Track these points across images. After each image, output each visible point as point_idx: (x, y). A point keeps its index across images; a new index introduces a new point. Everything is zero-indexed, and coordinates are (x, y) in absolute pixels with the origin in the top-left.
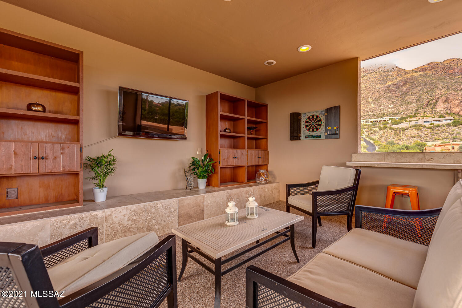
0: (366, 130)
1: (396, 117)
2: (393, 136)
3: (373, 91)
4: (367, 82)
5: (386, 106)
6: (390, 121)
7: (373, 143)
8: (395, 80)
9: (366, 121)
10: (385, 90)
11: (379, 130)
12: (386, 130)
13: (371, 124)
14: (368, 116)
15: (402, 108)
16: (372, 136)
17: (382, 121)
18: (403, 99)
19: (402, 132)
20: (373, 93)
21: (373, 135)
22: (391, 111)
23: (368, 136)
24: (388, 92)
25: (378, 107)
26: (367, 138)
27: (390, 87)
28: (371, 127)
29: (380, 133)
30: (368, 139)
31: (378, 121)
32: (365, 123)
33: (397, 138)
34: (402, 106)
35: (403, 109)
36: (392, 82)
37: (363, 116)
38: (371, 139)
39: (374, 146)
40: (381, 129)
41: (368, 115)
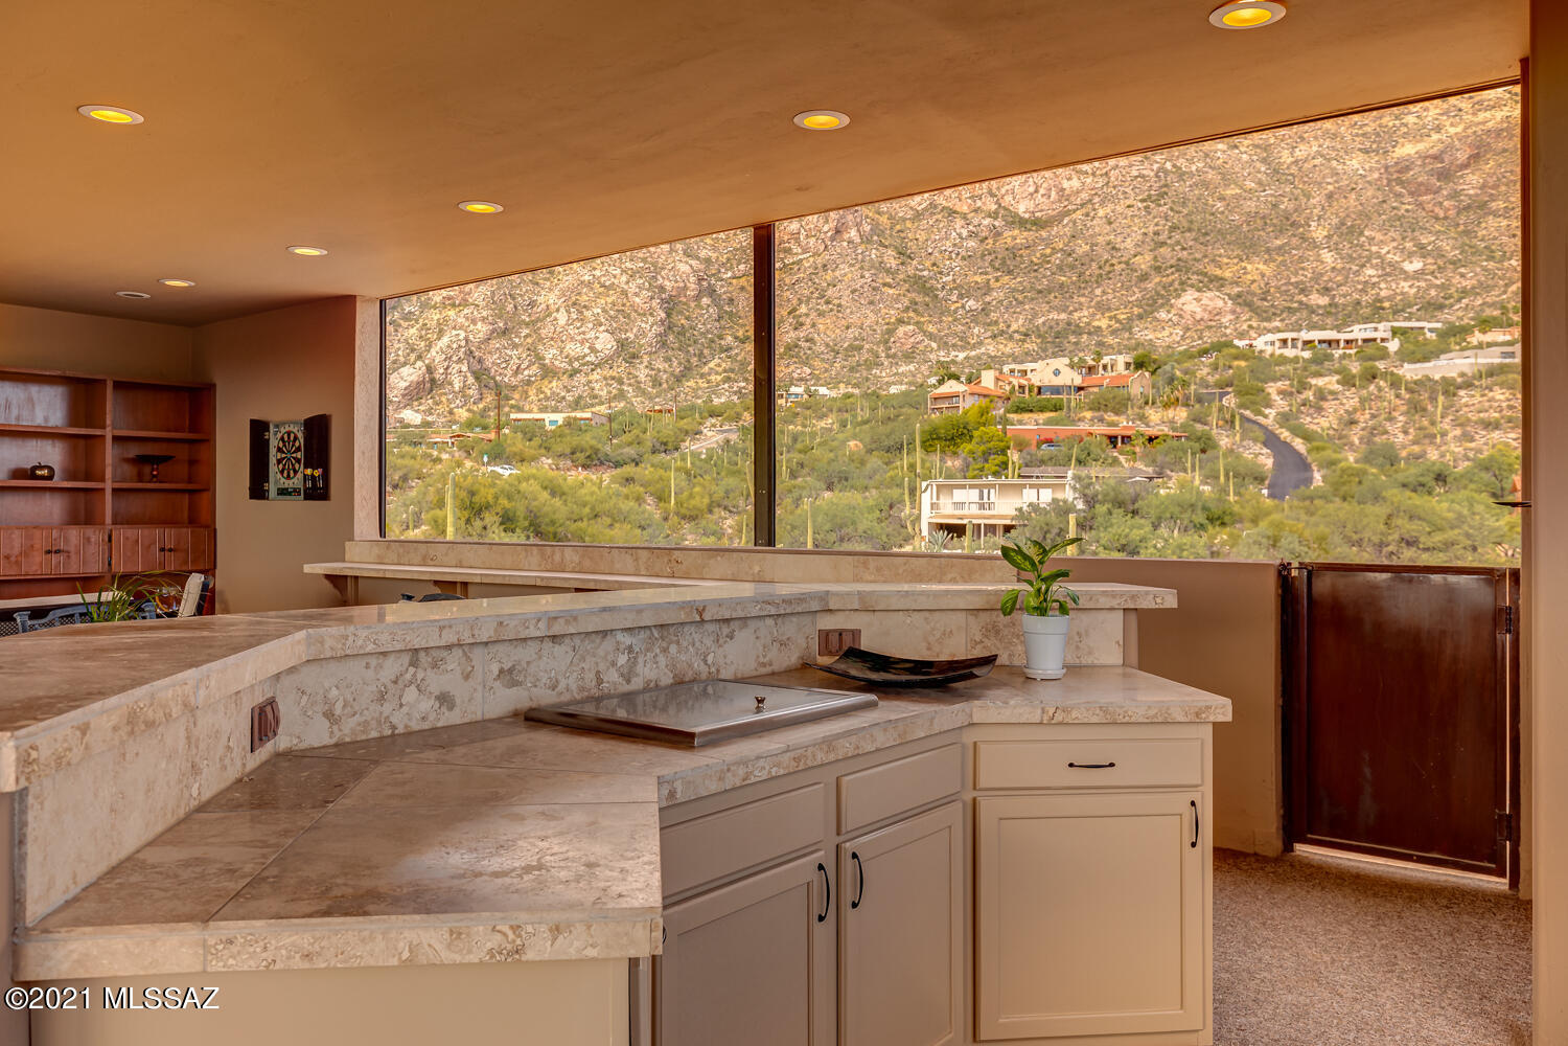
0: (1279, 384)
1: (1428, 325)
2: (1401, 418)
3: (1330, 187)
4: (1302, 139)
5: (1390, 264)
6: (1393, 346)
7: (1305, 453)
8: (1435, 137)
9: (1284, 342)
10: (1385, 182)
11: (1340, 388)
12: (1372, 387)
13: (1307, 354)
14: (1305, 314)
15: (1463, 276)
16: (1309, 419)
17: (1360, 343)
18: (1466, 233)
19: (1441, 398)
20: (1330, 196)
21: (1312, 411)
22: (1414, 290)
23: (1288, 420)
24: (1400, 195)
25: (1355, 268)
26: (1281, 427)
27: (1408, 169)
28: (1305, 369)
29: (1345, 401)
30: (1285, 434)
31: (1339, 342)
32: (1278, 352)
33: (1420, 429)
34: (1462, 270)
35: (1468, 284)
36: (1421, 146)
37: (1282, 312)
38: (1299, 431)
39: (1307, 467)
40: (1348, 381)
41: (1307, 306)
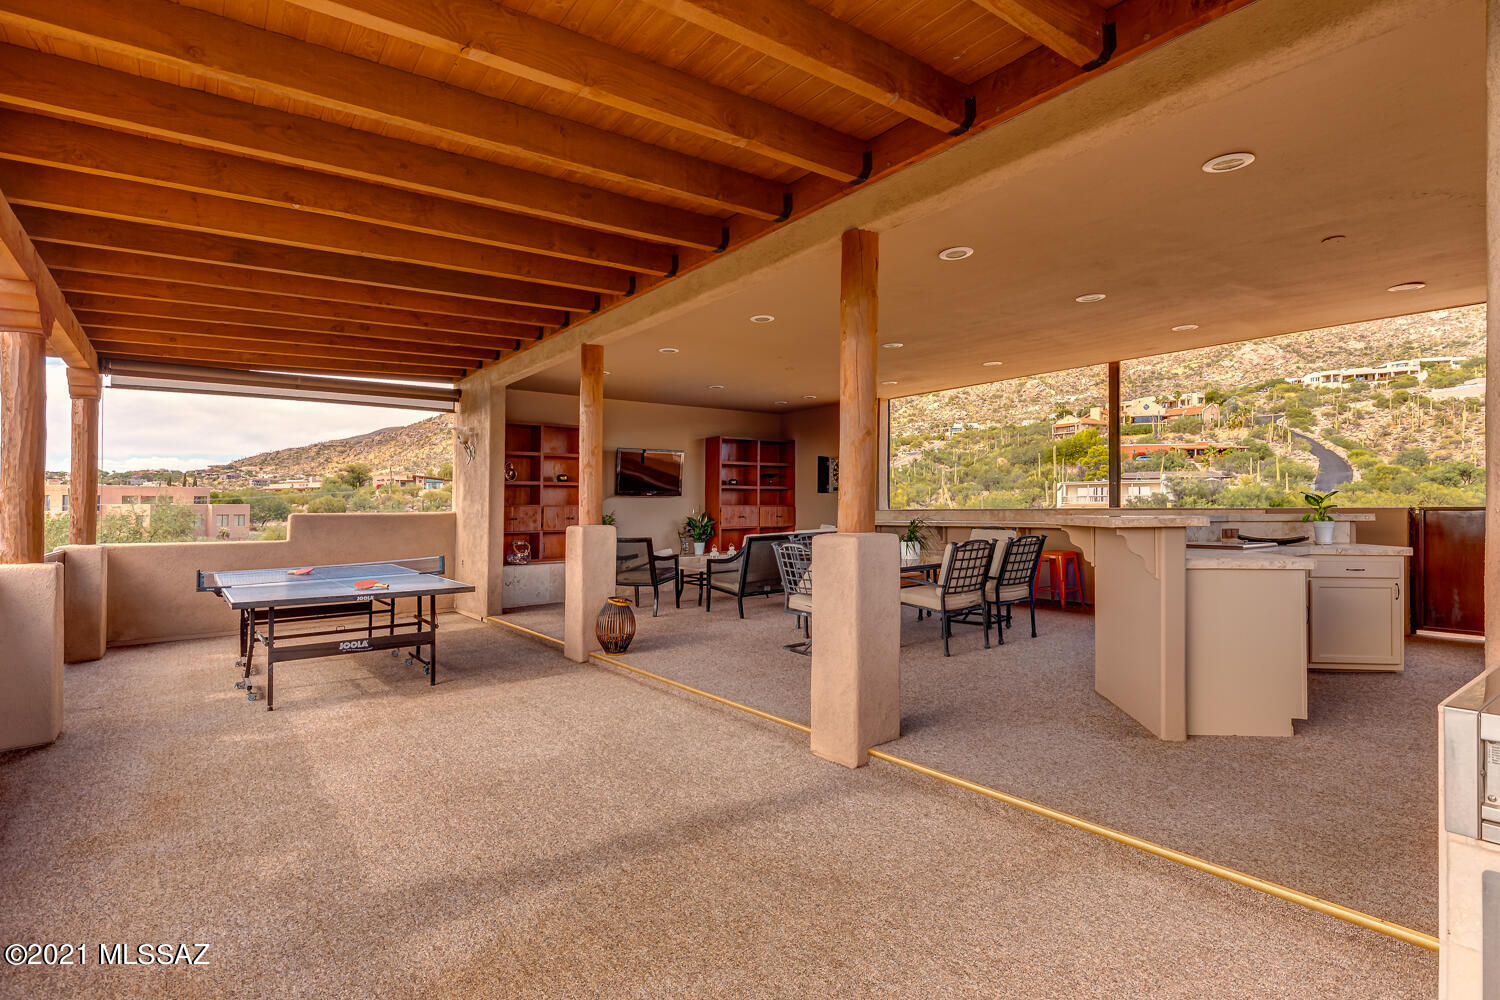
0: (1324, 408)
1: (1453, 359)
2: (1429, 430)
6: (1422, 376)
7: (1346, 458)
9: (1328, 378)
11: (1376, 409)
12: (1403, 408)
13: (1347, 386)
14: (1344, 356)
16: (1349, 433)
17: (1393, 375)
19: (1465, 414)
21: (1351, 426)
22: (1440, 333)
23: (1331, 434)
26: (1326, 440)
28: (1345, 397)
29: (1380, 419)
30: (1329, 445)
31: (1374, 375)
32: (1322, 385)
33: (1446, 437)
37: (1325, 355)
38: (1340, 442)
39: (1348, 468)
40: (1382, 404)
41: (1346, 350)
